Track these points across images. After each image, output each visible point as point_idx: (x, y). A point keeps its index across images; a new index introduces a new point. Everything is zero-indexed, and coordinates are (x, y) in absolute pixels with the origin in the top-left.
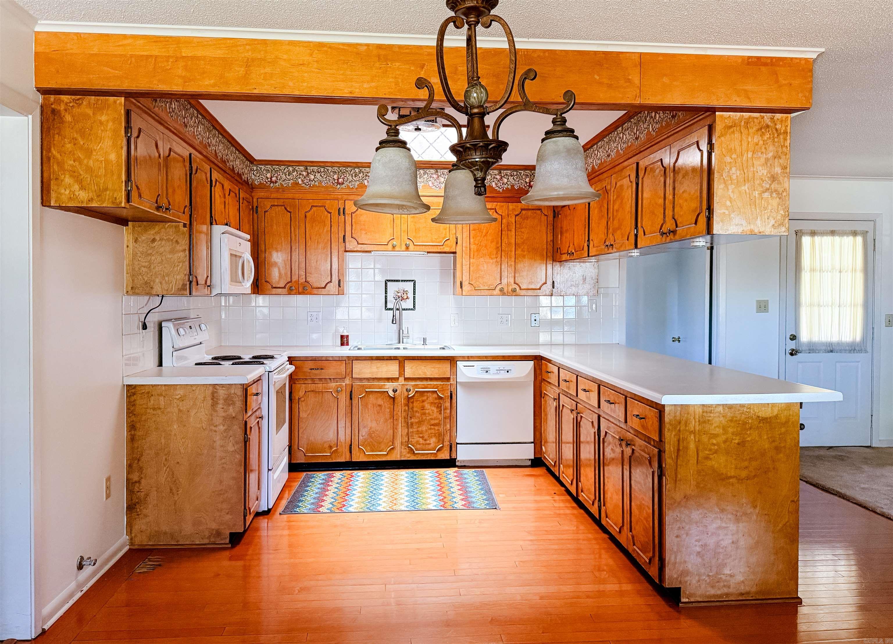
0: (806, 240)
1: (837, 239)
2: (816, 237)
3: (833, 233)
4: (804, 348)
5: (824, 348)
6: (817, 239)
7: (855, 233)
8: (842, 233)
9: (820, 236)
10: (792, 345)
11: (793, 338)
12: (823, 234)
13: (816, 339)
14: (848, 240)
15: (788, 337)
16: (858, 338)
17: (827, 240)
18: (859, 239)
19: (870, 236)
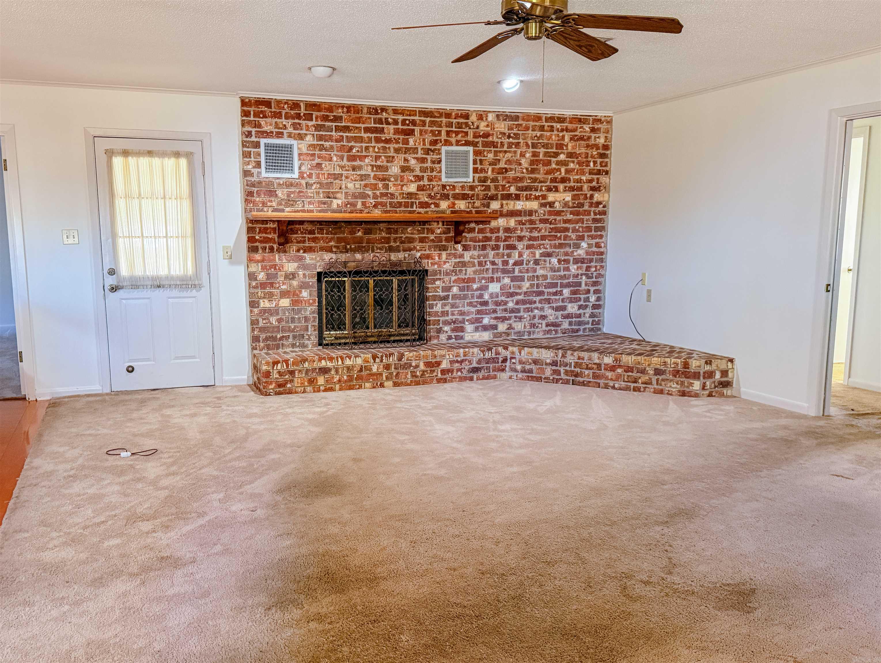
0: (118, 161)
1: (156, 161)
2: (130, 158)
3: (150, 153)
4: (125, 284)
5: (150, 283)
6: (132, 160)
7: (177, 155)
8: (163, 154)
9: (135, 156)
10: (110, 281)
11: (112, 272)
12: (139, 154)
13: (139, 272)
14: (170, 162)
15: (106, 271)
16: (190, 271)
17: (144, 161)
18: (183, 162)
19: (197, 158)
